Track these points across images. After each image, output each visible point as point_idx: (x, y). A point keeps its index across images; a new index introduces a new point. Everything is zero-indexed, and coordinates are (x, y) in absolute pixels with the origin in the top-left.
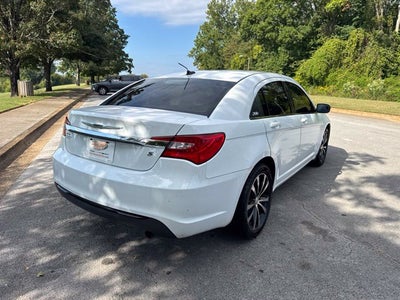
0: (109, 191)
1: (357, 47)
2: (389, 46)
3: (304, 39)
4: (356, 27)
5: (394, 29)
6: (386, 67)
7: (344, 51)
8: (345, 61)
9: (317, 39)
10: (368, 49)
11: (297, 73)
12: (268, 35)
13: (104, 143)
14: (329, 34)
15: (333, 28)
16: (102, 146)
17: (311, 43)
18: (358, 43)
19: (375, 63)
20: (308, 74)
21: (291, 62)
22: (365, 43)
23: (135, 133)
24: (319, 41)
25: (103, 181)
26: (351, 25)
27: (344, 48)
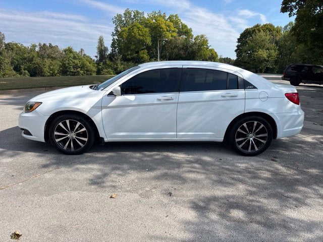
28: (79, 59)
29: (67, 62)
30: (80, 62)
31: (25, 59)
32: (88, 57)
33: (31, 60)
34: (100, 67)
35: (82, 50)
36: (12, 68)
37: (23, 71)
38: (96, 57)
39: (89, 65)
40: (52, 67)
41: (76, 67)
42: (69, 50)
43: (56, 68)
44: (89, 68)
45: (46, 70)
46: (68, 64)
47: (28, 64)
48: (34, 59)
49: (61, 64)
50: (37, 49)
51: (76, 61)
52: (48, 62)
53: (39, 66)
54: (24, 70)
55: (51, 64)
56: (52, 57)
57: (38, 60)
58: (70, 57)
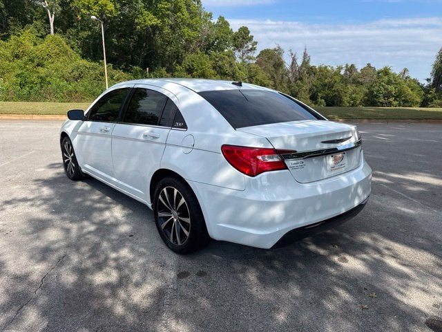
28: (397, 84)
29: (376, 88)
30: (395, 88)
31: (326, 85)
32: (415, 81)
33: (331, 86)
34: (429, 96)
35: (405, 70)
36: (308, 96)
37: (319, 100)
38: (428, 80)
39: (411, 92)
40: (354, 96)
41: (388, 95)
42: (386, 72)
43: (360, 97)
44: (408, 97)
45: (346, 99)
46: (378, 91)
47: (327, 92)
48: (335, 85)
49: (367, 91)
50: (342, 72)
51: (391, 88)
52: (351, 88)
53: (339, 94)
54: (321, 98)
55: (354, 92)
56: (358, 82)
57: (338, 87)
58: (382, 81)
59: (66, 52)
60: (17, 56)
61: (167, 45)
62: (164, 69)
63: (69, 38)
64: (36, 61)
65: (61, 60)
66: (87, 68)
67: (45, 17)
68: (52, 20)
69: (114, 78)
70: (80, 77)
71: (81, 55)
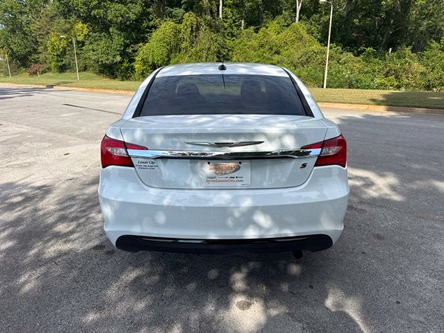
0: (262, 219)
1: (192, 31)
2: (218, 31)
3: (136, 20)
4: (187, 10)
5: (218, 14)
6: (219, 52)
7: (181, 36)
8: (183, 45)
9: (150, 21)
10: (201, 34)
11: (137, 58)
12: (94, 12)
13: (232, 164)
14: (161, 15)
15: (164, 11)
16: (229, 168)
17: (145, 24)
18: (192, 27)
19: (209, 49)
20: (150, 60)
21: (127, 46)
22: (198, 28)
23: (282, 146)
24: (152, 23)
25: (253, 210)
26: (180, 8)
27: (180, 32)
59: (301, 39)
60: (262, 46)
61: (424, 19)
62: (410, 47)
63: (311, 24)
64: (275, 49)
65: (295, 46)
66: (315, 52)
67: (294, 7)
68: (298, 8)
69: (341, 62)
70: (308, 61)
71: (319, 39)
